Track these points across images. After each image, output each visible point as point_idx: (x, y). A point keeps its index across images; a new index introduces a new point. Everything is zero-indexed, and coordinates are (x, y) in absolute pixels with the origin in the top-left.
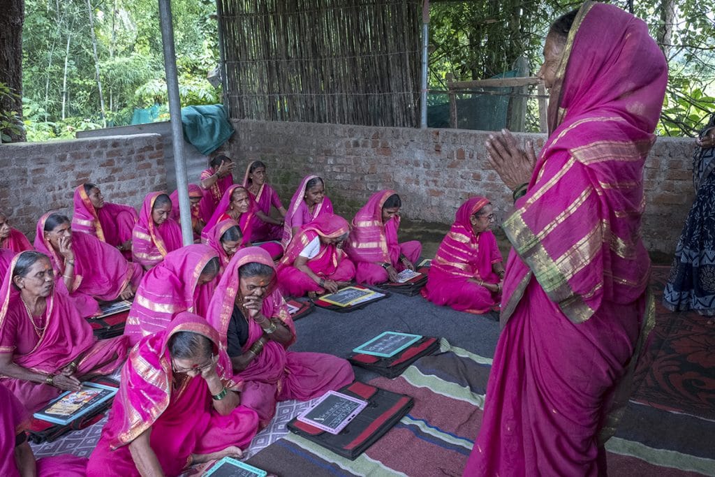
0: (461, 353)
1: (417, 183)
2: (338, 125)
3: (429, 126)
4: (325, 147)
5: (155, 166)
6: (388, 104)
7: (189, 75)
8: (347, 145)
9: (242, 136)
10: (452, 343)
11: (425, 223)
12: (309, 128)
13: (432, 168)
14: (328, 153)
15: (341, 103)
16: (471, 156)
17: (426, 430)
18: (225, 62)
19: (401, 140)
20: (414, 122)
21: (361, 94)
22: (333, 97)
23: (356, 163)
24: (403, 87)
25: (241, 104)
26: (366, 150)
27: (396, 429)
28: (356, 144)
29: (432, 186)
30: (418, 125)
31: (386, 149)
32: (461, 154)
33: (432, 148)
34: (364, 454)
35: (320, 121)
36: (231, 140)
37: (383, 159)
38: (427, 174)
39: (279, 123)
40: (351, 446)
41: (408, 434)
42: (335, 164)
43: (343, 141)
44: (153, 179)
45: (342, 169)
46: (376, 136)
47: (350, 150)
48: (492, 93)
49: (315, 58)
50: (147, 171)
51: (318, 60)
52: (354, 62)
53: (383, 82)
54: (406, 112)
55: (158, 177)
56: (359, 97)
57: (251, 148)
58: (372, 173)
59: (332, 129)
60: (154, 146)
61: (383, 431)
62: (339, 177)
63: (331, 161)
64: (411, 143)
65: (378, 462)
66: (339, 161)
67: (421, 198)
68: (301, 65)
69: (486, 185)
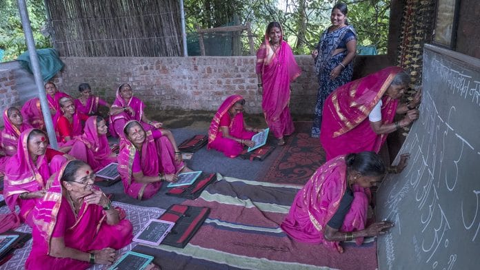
0: (229, 179)
1: (186, 88)
2: (133, 58)
3: (189, 55)
4: (127, 71)
5: (9, 90)
6: (163, 43)
7: (20, 30)
8: (141, 68)
9: (69, 68)
10: (223, 176)
11: (192, 111)
12: (115, 60)
13: (194, 79)
14: (129, 74)
15: (133, 44)
16: (215, 71)
17: (219, 224)
18: (51, 20)
19: (173, 64)
20: (180, 53)
21: (146, 38)
22: (128, 40)
23: (147, 79)
24: (171, 33)
25: (66, 47)
26: (153, 71)
27: (203, 227)
28: (146, 68)
29: (194, 89)
30: (182, 55)
31: (165, 70)
32: (209, 70)
33: (192, 68)
34: (189, 244)
35: (121, 56)
36: (62, 71)
37: (163, 76)
38: (191, 83)
39: (94, 58)
40: (181, 241)
41: (210, 228)
42: (134, 81)
43: (138, 67)
44: (10, 100)
45: (139, 83)
46: (158, 62)
47: (142, 72)
48: (223, 35)
49: (114, 17)
50: (5, 94)
51: (116, 18)
52: (139, 19)
53: (158, 30)
54: (175, 48)
55: (13, 98)
56: (145, 40)
57: (77, 75)
58: (158, 84)
59: (130, 60)
60: (8, 77)
61: (197, 229)
62: (137, 88)
63: (131, 79)
64: (180, 66)
65: (198, 246)
66: (137, 79)
67: (188, 97)
68: (105, 21)
69: (225, 86)
